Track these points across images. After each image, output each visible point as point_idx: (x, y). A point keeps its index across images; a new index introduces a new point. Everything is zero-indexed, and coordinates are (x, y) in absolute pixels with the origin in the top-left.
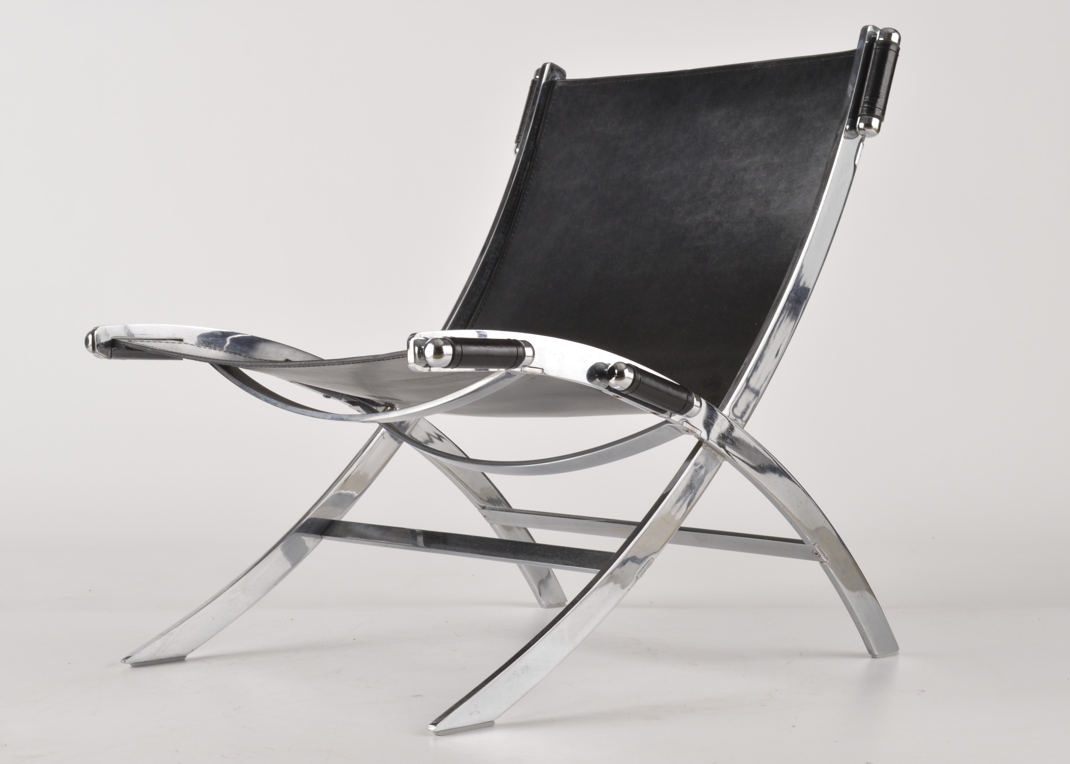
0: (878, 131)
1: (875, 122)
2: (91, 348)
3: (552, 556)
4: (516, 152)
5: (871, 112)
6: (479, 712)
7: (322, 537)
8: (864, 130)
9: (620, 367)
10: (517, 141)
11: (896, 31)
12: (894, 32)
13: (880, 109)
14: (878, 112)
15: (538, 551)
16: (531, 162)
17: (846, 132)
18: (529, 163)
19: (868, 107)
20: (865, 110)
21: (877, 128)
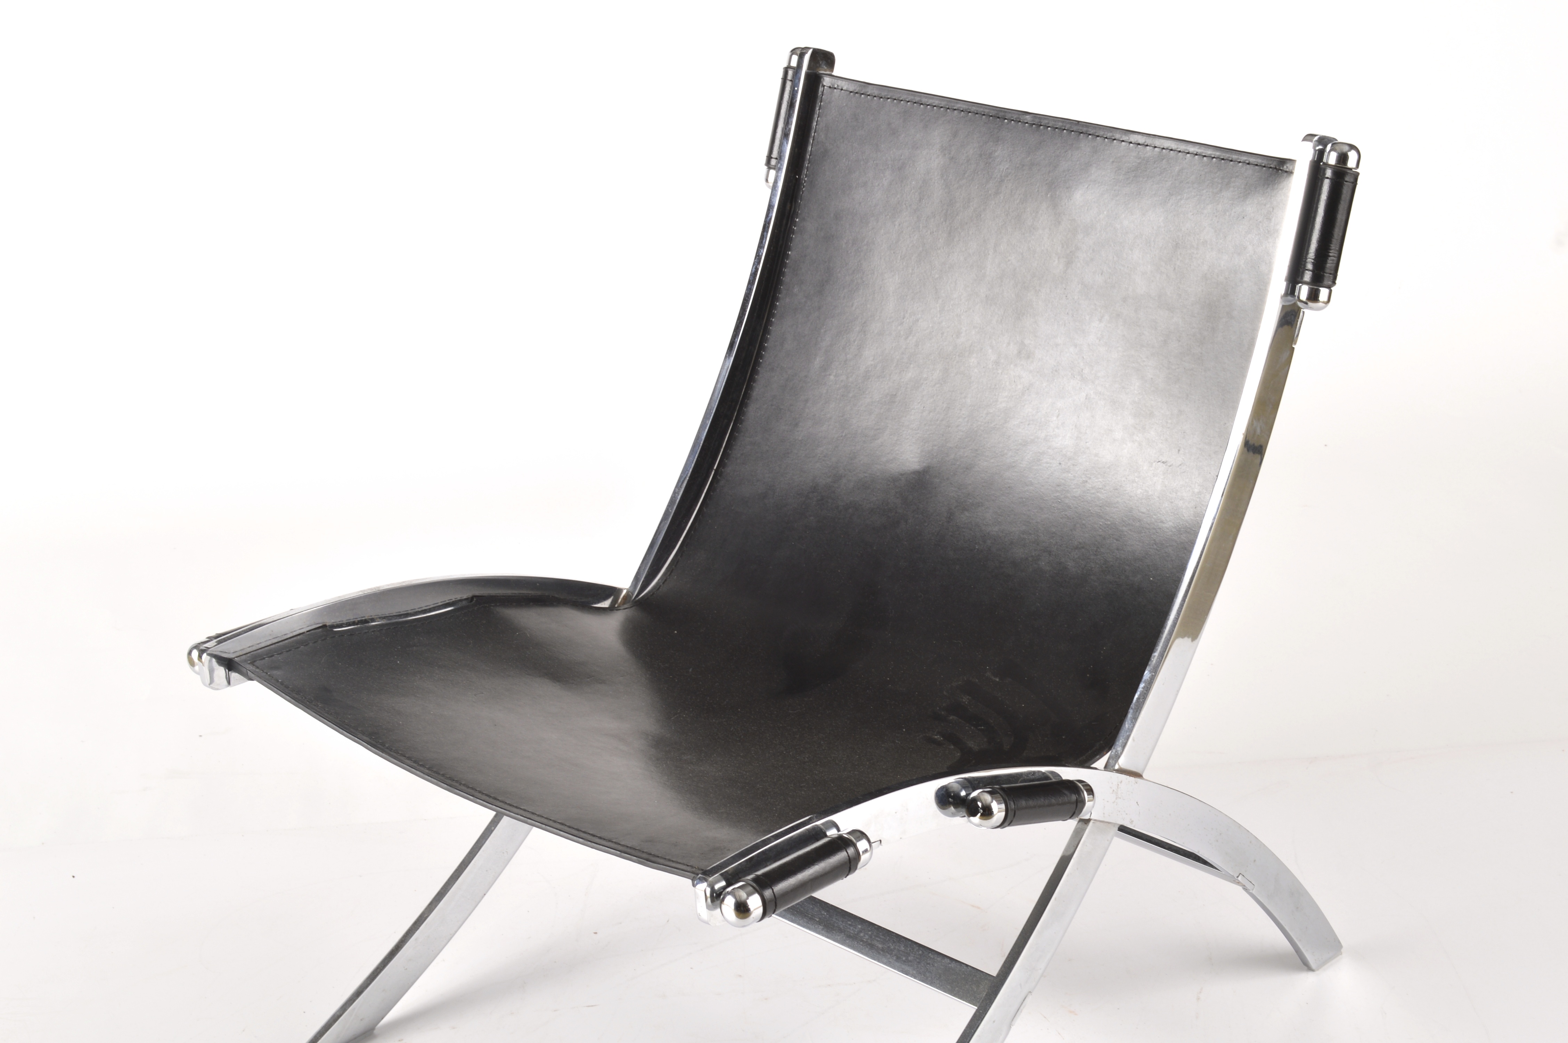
0: (1327, 302)
1: (1324, 293)
4: (767, 180)
5: (1318, 279)
8: (1306, 303)
10: (769, 167)
11: (1352, 147)
12: (1349, 151)
13: (1330, 274)
14: (1326, 281)
16: (791, 203)
18: (788, 205)
19: (1313, 271)
20: (1308, 276)
21: (1326, 299)
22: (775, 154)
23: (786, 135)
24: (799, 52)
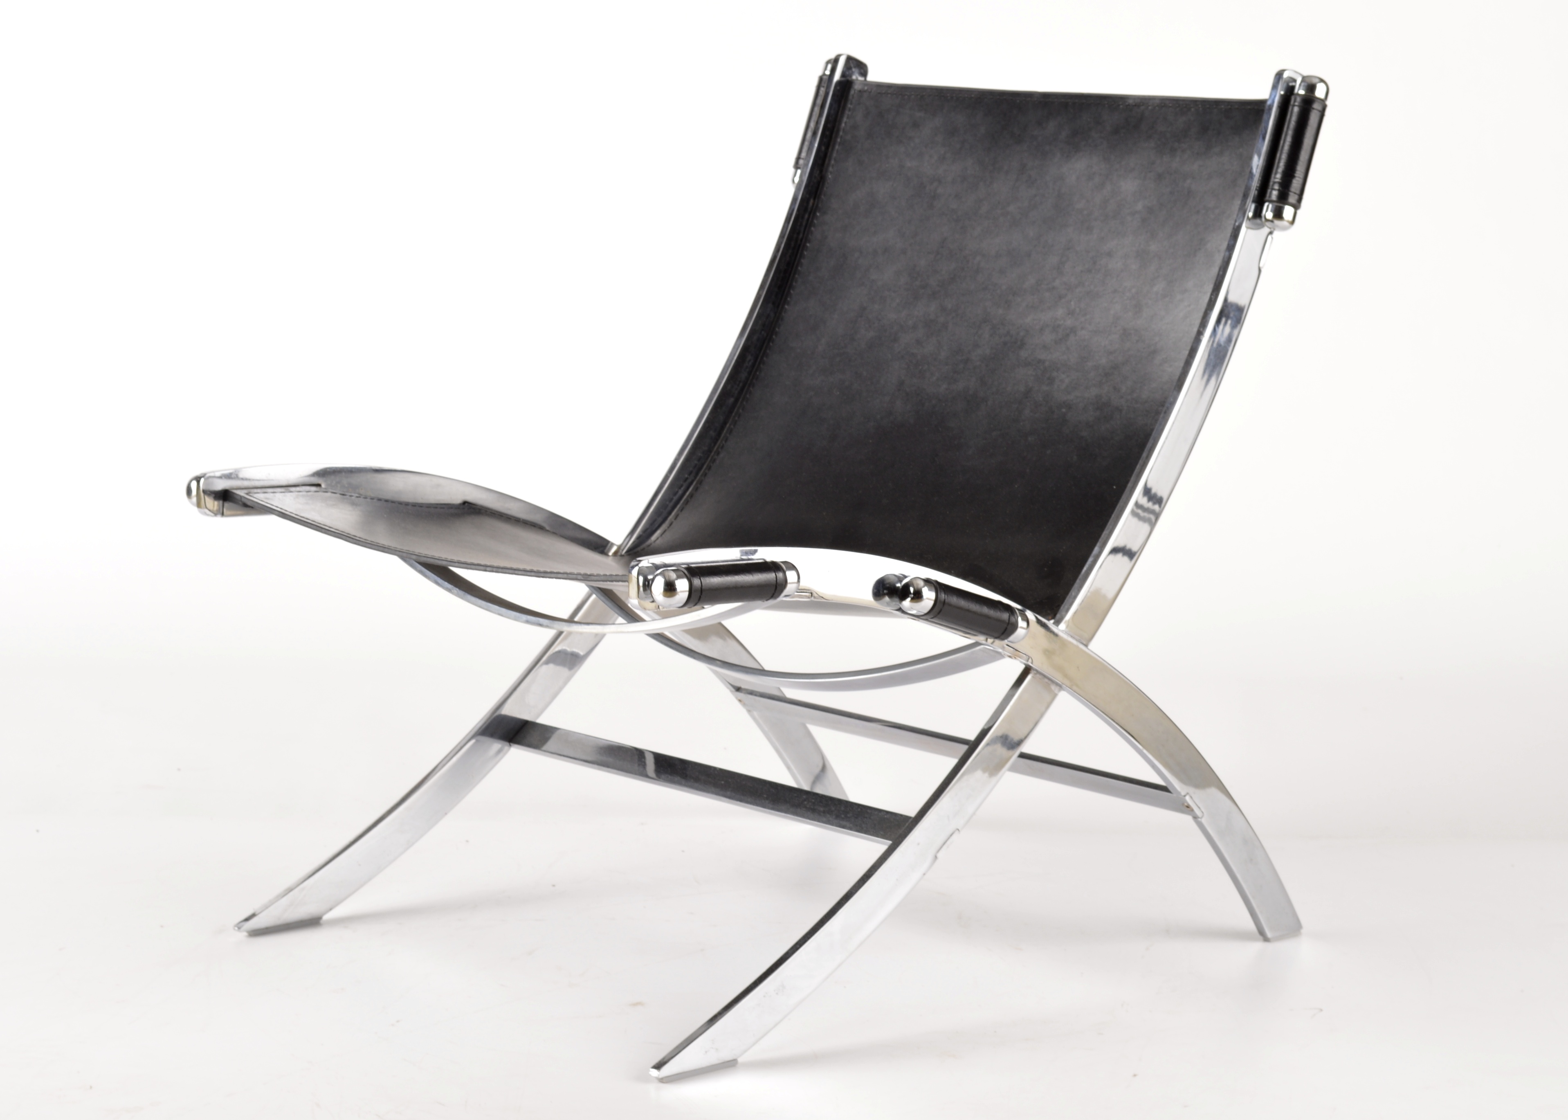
0: (1293, 222)
1: (1288, 211)
2: (194, 499)
3: (824, 812)
4: (793, 181)
5: (1283, 198)
6: (717, 1049)
7: (510, 745)
8: (1272, 221)
9: (918, 584)
10: (797, 166)
11: (1322, 81)
12: (1318, 83)
13: (1295, 193)
14: (1292, 199)
15: (806, 803)
16: (814, 199)
17: (1248, 221)
18: (812, 201)
19: (1279, 190)
20: (1274, 194)
21: (1291, 219)
22: (803, 155)
23: (815, 133)
24: (832, 61)
